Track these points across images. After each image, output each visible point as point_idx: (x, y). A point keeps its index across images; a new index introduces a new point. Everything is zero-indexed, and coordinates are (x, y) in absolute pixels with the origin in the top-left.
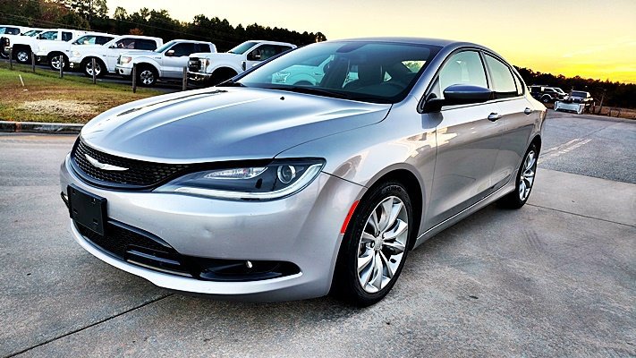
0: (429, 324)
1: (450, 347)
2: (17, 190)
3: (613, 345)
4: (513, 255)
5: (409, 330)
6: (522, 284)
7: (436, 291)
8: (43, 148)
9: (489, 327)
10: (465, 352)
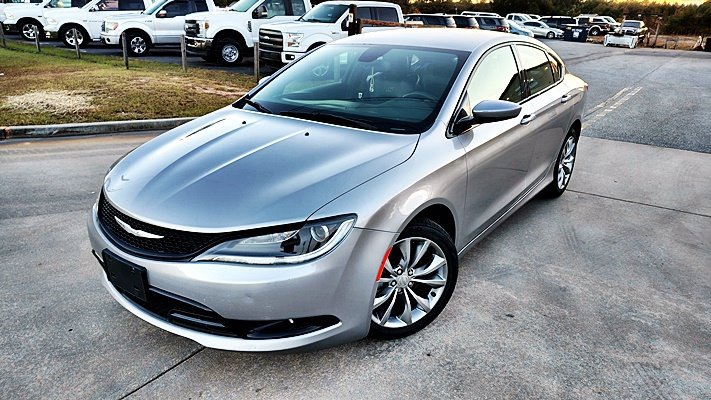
0: (468, 352)
1: (487, 376)
2: (31, 222)
3: (640, 359)
4: (550, 259)
5: (448, 360)
6: (556, 295)
7: (473, 312)
8: (42, 159)
9: (524, 350)
10: (501, 380)
